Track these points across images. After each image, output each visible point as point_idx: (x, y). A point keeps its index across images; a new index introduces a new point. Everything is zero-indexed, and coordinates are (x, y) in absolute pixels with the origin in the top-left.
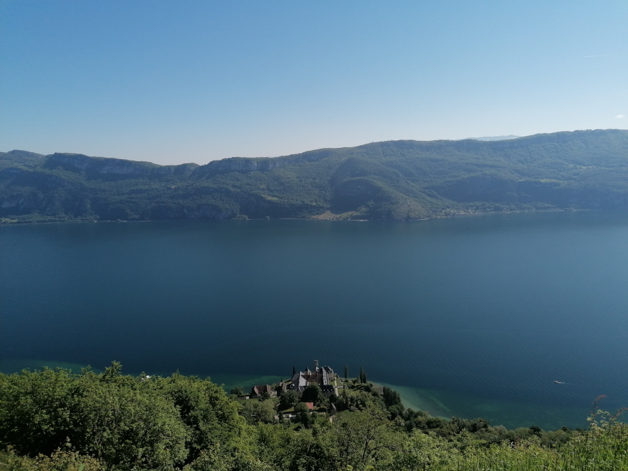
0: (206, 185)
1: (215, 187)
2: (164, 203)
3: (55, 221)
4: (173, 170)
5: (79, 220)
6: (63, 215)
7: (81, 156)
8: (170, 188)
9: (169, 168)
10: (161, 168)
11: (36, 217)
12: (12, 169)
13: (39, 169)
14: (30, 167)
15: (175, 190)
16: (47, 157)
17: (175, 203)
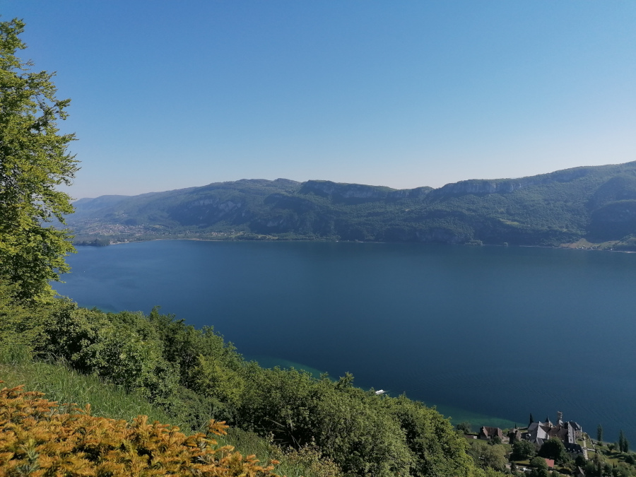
0: (440, 208)
1: (448, 210)
2: (398, 225)
3: (305, 239)
4: (407, 194)
5: (324, 240)
6: (312, 234)
7: (329, 182)
8: (404, 211)
9: (404, 191)
10: (397, 192)
11: (291, 236)
12: (276, 194)
13: (296, 194)
14: (290, 192)
15: (409, 213)
16: (302, 184)
17: (407, 226)
